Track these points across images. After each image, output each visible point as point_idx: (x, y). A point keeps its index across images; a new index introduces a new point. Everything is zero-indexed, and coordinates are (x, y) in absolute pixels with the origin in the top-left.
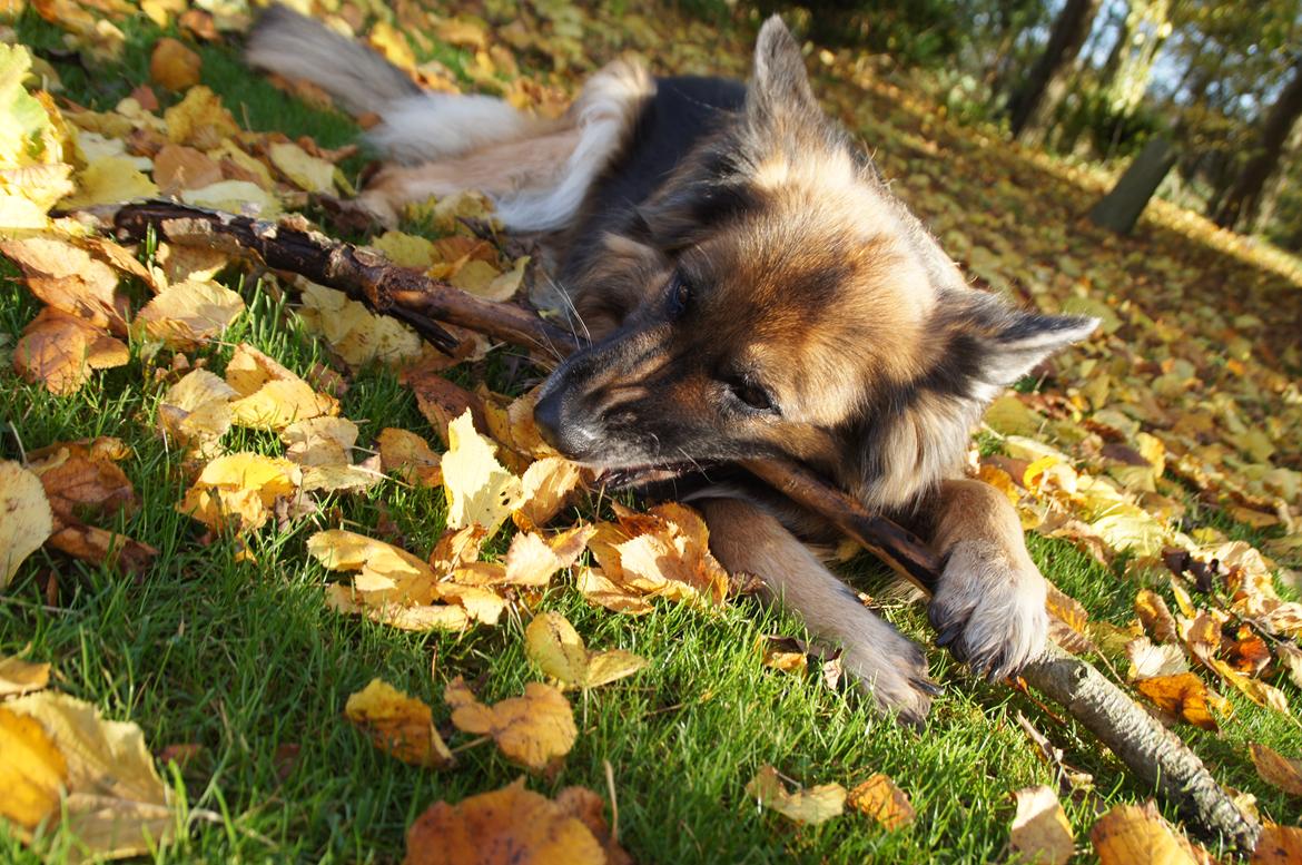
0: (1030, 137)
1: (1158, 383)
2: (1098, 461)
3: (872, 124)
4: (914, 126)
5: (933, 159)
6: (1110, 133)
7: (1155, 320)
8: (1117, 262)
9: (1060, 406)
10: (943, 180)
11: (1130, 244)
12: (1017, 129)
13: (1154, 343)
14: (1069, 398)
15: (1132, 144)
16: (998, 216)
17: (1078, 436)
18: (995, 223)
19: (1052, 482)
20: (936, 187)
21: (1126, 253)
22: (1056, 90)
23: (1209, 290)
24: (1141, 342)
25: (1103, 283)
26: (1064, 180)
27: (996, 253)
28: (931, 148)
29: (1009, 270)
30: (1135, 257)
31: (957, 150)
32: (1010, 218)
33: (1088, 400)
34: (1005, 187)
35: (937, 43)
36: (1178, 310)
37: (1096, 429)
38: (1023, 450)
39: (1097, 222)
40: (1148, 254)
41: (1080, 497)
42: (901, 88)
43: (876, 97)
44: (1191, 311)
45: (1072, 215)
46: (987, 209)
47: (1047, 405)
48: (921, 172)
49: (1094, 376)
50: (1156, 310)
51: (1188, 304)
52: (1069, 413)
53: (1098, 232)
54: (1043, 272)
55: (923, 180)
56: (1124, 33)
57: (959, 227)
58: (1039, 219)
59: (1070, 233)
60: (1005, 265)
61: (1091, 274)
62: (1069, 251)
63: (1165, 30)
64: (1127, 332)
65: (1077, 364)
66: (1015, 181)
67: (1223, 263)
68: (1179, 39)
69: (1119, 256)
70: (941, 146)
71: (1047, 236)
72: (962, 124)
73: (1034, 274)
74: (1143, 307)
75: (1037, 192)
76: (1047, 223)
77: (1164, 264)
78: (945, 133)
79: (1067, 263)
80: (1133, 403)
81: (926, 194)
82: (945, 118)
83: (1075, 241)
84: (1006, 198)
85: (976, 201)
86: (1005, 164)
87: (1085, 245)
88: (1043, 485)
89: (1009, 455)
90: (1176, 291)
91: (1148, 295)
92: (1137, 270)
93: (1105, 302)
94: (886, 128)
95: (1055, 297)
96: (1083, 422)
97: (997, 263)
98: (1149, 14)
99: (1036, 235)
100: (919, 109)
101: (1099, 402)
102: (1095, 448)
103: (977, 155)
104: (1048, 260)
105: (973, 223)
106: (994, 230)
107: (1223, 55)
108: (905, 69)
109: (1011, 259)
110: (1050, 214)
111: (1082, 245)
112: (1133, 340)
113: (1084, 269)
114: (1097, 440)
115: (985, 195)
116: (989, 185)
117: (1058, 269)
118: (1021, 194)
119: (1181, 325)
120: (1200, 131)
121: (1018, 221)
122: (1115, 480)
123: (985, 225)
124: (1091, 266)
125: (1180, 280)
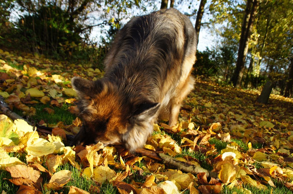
0: (238, 86)
1: (289, 138)
2: (284, 163)
3: (203, 91)
4: (212, 89)
5: (219, 95)
6: (255, 82)
7: (281, 122)
8: (267, 110)
9: (269, 150)
10: (223, 100)
11: (268, 105)
12: (235, 85)
13: (283, 128)
14: (271, 148)
15: (261, 83)
16: (237, 106)
17: (277, 157)
18: (237, 107)
19: (277, 172)
20: (222, 102)
21: (268, 108)
22: (241, 75)
23: (290, 112)
24: (280, 129)
25: (266, 116)
26: (248, 94)
27: (241, 115)
28: (218, 93)
29: (245, 118)
30: (271, 108)
31: (224, 92)
32: (240, 105)
33: (275, 147)
34: (237, 98)
35: (213, 70)
36: (285, 118)
37: (280, 154)
38: (266, 165)
39: (260, 102)
40: (273, 107)
41: (285, 175)
42: (207, 81)
43: (203, 84)
44: (288, 118)
45: (254, 102)
46: (235, 104)
47: (266, 150)
48: (218, 99)
49: (274, 140)
50: (280, 120)
51: (286, 116)
52: (272, 151)
53: (260, 104)
54: (252, 117)
55: (219, 101)
56: (252, 60)
57: (230, 110)
58: (246, 104)
59: (254, 106)
60: (243, 117)
61: (263, 114)
62: (256, 110)
63: (261, 58)
64: (277, 127)
65: (269, 138)
66: (238, 97)
67: (290, 105)
68: (264, 59)
69: (267, 109)
70: (220, 92)
71: (250, 108)
72: (223, 86)
73: (250, 117)
74: (277, 120)
75: (244, 98)
76: (249, 105)
77: (278, 108)
78: (220, 89)
79: (256, 113)
80: (285, 145)
81: (220, 104)
82: (219, 86)
83: (256, 107)
84: (238, 101)
85: (232, 103)
86: (235, 93)
87: (259, 108)
88: (275, 174)
89: (263, 167)
90: (283, 114)
91: (277, 116)
92: (272, 111)
93: (268, 121)
94: (207, 91)
95: (257, 122)
96: (277, 153)
97: (241, 117)
98: (256, 56)
99: (247, 108)
100: (212, 85)
101: (278, 147)
102: (282, 159)
103: (228, 93)
104: (252, 113)
105: (233, 108)
106: (238, 109)
107: (274, 61)
108: (207, 77)
109: (244, 115)
110: (248, 102)
111: (258, 108)
112: (279, 128)
113: (261, 114)
114: (282, 157)
115: (233, 101)
116: (233, 99)
117: (255, 115)
118: (241, 99)
119: (287, 122)
120: (275, 77)
121: (242, 105)
122: (290, 167)
123: (235, 108)
124: (262, 113)
125: (282, 111)
